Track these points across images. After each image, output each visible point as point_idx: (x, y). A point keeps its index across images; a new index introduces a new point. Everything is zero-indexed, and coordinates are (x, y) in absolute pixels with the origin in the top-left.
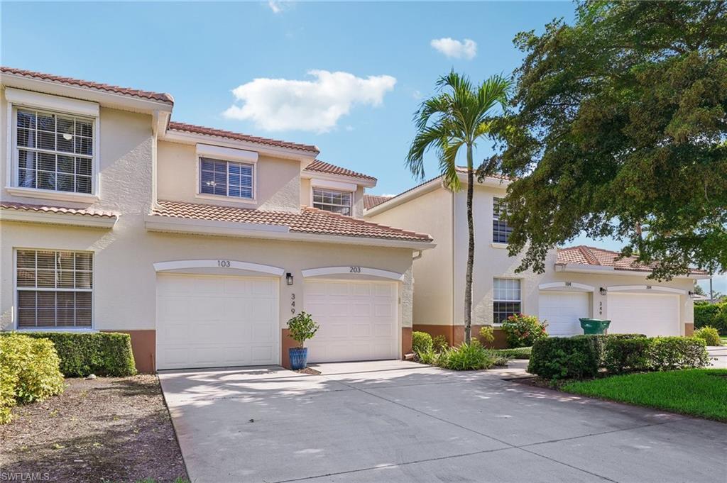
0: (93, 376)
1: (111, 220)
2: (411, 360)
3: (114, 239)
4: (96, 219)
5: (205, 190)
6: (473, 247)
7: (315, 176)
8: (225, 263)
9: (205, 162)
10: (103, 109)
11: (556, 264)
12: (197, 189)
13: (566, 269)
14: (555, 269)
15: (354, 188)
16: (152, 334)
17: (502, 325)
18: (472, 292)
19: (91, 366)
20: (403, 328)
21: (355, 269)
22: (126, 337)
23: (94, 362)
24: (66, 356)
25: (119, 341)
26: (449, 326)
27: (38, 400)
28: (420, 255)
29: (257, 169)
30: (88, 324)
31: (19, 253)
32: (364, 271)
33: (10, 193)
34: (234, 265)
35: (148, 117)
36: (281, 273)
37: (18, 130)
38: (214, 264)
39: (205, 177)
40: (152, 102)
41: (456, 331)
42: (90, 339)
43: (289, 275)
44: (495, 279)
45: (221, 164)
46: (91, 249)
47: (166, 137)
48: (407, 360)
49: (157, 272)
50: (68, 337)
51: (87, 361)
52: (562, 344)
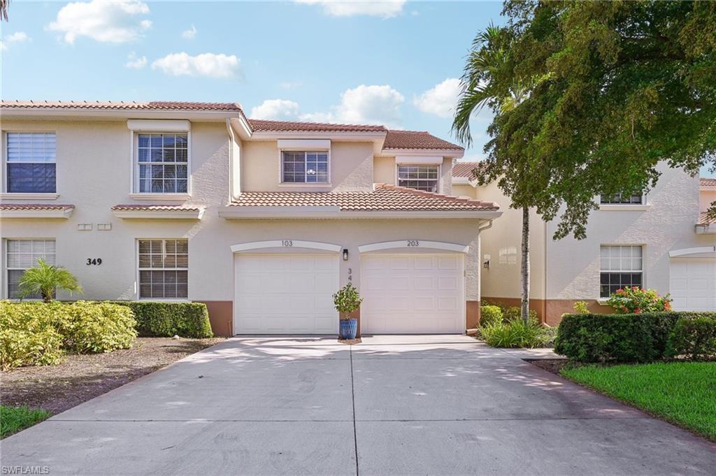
0: (177, 336)
1: (195, 213)
2: (472, 335)
3: (201, 227)
4: (185, 213)
5: (287, 179)
6: (527, 214)
7: (400, 154)
8: (288, 244)
9: (287, 155)
10: (193, 124)
11: (697, 225)
12: (280, 179)
13: (710, 231)
14: (695, 231)
15: (440, 160)
16: (230, 304)
17: (608, 299)
18: (528, 262)
19: (179, 329)
20: (467, 302)
21: (413, 242)
22: (202, 307)
23: (179, 326)
24: (161, 320)
25: (197, 309)
26: (540, 301)
27: (105, 351)
28: (491, 224)
29: (331, 155)
30: (185, 296)
31: (140, 242)
32: (422, 244)
33: (133, 198)
34: (296, 244)
35: (222, 125)
36: (338, 249)
37: (140, 150)
38: (278, 244)
39: (286, 167)
40: (224, 112)
41: (548, 305)
42: (177, 307)
43: (346, 251)
44: (602, 246)
45: (299, 155)
46: (185, 237)
47: (253, 138)
48: (468, 335)
49: (234, 254)
50: (162, 306)
51: (175, 325)
52: (595, 321)
